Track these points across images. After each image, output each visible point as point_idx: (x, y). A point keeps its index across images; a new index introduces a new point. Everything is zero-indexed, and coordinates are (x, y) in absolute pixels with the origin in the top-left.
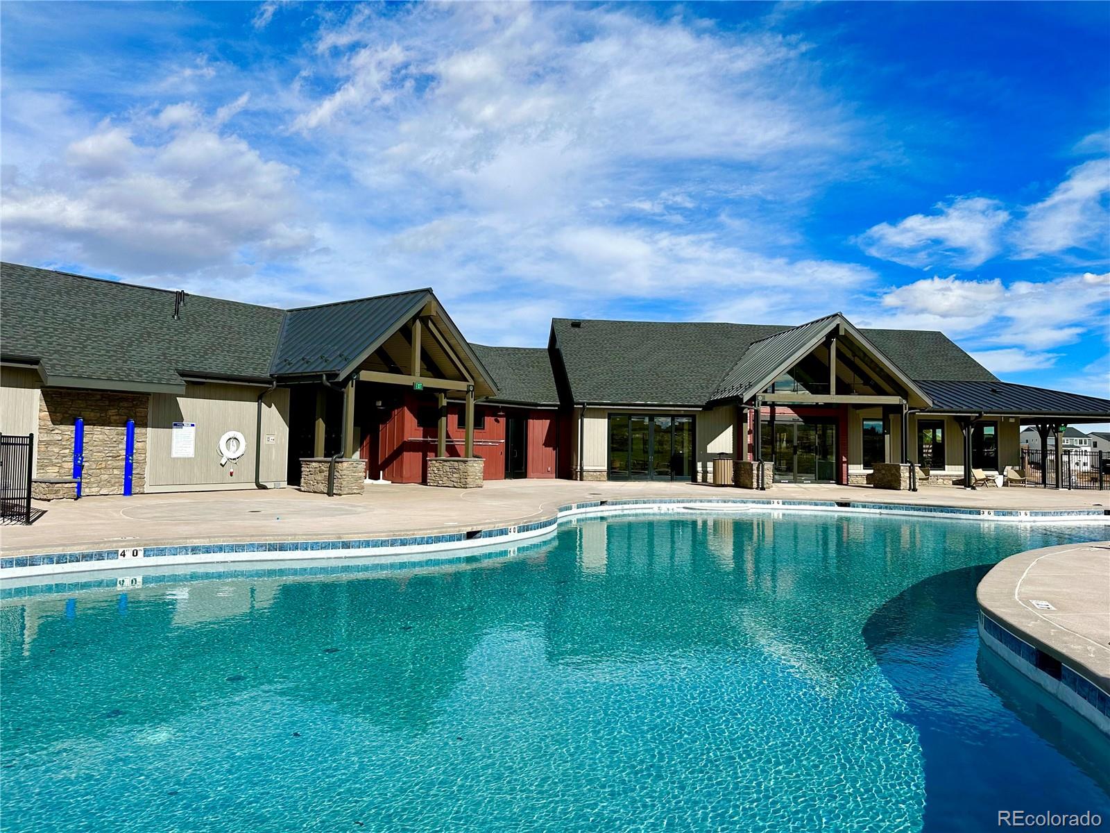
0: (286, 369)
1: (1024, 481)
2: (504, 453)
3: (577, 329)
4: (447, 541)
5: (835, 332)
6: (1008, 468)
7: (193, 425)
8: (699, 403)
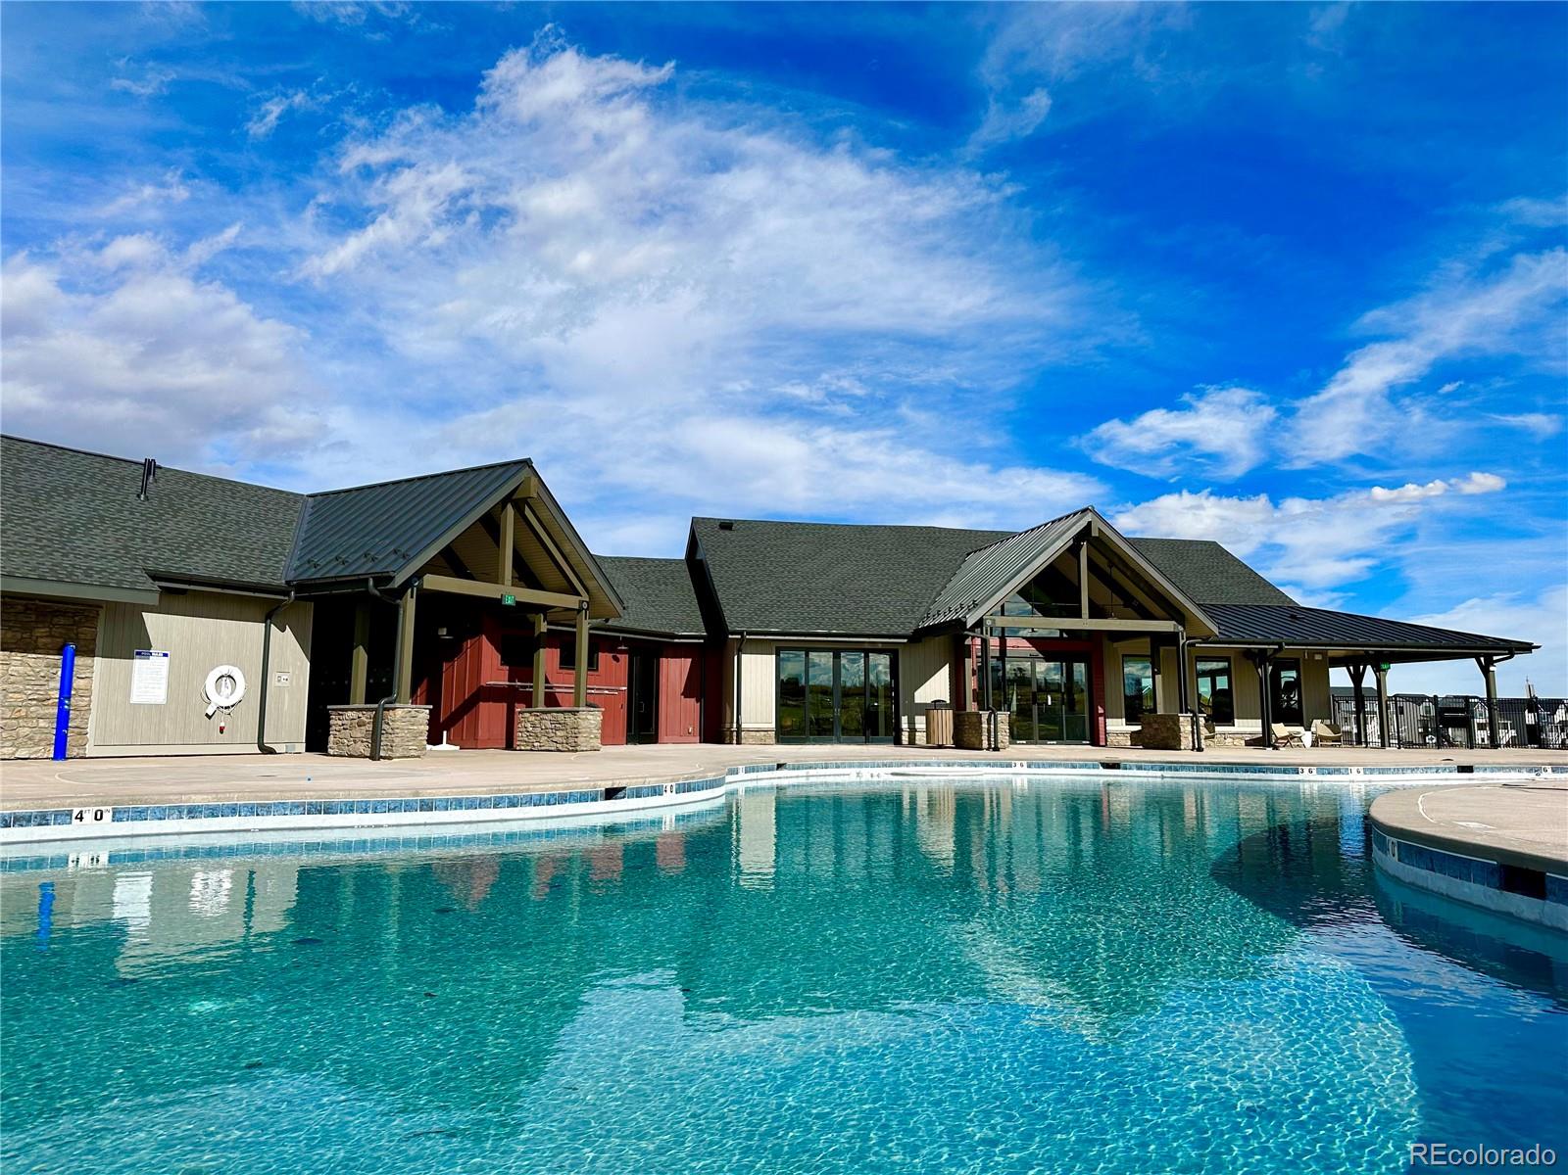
0: (309, 573)
1: (1338, 740)
2: (626, 706)
3: (727, 532)
4: (576, 801)
5: (1085, 533)
6: (1317, 722)
7: (165, 655)
8: (903, 632)
